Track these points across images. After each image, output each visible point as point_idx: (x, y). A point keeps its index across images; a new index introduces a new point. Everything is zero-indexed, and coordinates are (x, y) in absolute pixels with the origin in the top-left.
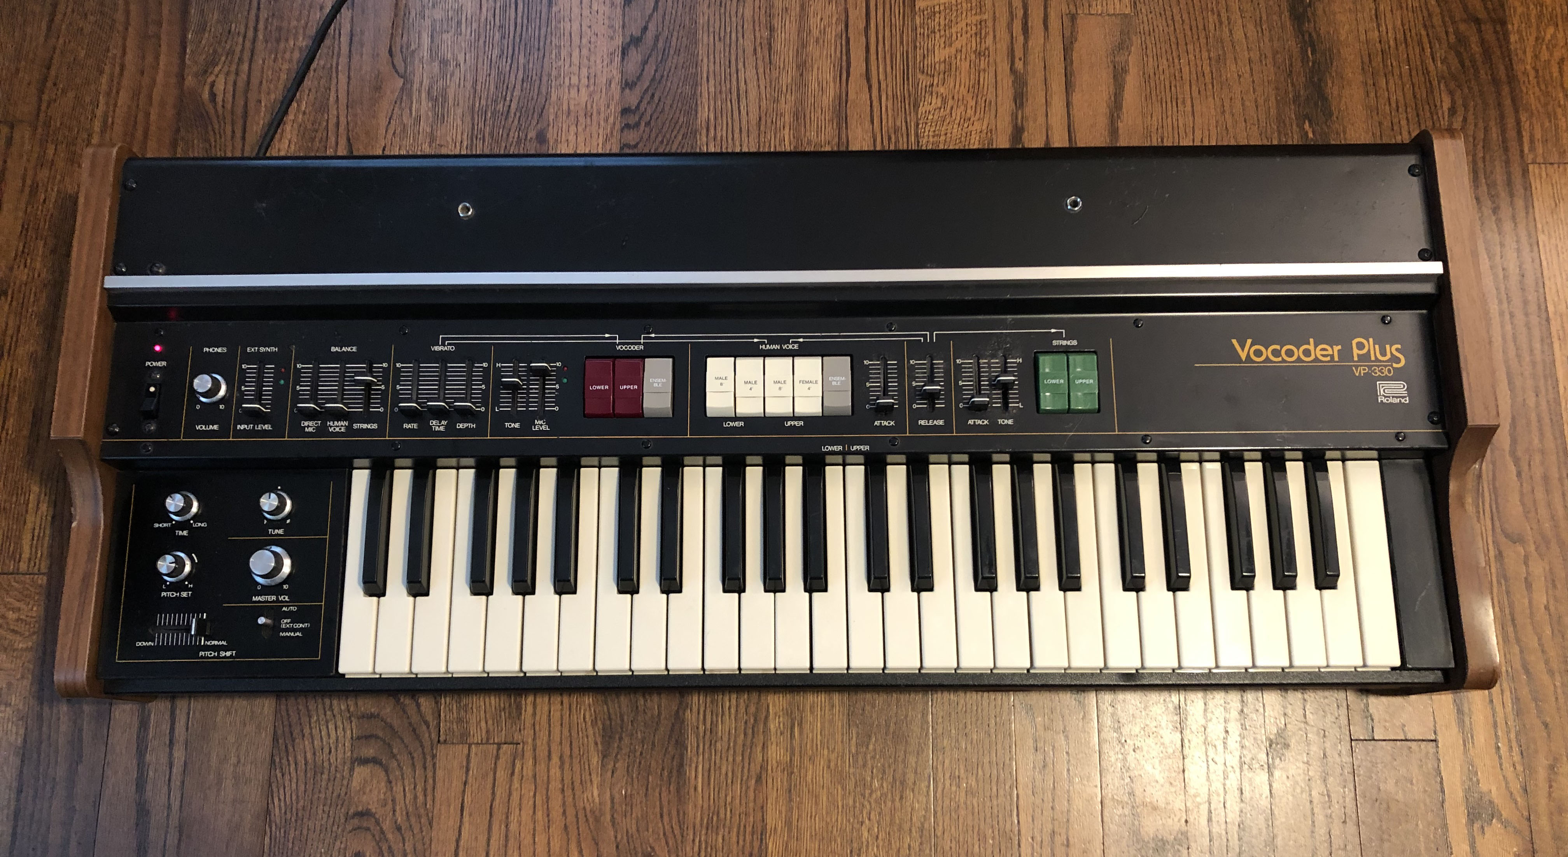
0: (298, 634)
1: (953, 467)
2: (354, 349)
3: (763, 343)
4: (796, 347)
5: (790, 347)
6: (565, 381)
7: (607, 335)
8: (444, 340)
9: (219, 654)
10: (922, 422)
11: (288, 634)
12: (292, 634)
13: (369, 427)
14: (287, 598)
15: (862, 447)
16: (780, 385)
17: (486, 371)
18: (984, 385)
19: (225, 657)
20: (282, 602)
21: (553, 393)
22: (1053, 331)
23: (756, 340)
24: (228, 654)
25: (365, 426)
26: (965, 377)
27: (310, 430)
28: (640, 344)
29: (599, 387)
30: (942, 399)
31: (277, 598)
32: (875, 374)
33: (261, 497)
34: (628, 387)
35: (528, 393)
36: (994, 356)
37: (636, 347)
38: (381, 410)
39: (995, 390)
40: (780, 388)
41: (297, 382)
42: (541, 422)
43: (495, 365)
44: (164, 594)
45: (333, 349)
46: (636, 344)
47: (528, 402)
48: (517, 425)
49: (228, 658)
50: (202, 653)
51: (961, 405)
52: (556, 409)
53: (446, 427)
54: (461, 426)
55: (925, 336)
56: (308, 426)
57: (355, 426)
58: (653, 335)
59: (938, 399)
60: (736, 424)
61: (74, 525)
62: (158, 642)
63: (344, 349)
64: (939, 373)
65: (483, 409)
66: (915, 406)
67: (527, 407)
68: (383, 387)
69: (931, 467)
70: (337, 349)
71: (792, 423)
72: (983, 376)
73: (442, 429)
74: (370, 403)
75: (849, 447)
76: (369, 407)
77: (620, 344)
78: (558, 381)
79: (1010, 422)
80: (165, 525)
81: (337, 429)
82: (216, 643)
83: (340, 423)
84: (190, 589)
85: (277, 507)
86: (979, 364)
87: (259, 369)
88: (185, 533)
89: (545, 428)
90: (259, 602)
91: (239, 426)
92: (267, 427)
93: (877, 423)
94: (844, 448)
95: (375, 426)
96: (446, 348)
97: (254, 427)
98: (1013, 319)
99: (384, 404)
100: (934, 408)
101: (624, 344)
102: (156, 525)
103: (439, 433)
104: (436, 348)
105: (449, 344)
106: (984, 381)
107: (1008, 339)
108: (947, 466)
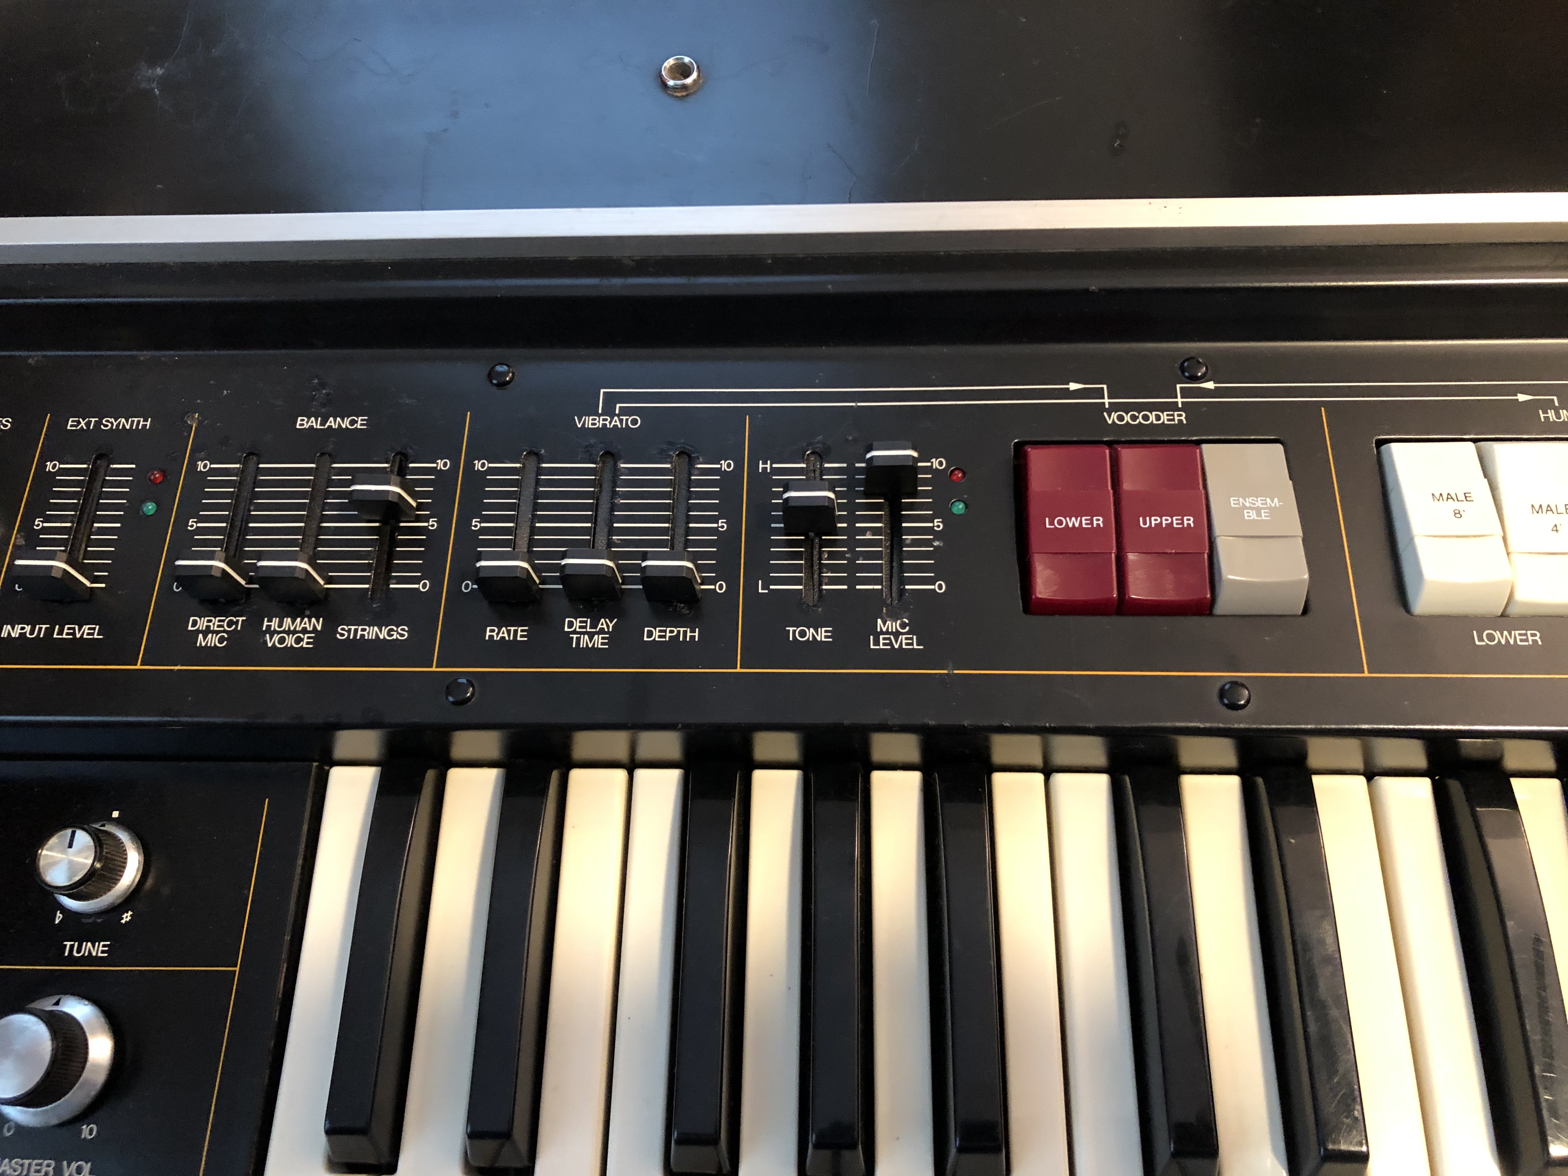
2: (360, 423)
3: (1549, 405)
6: (959, 508)
7: (1073, 386)
8: (611, 400)
13: (383, 634)
17: (730, 481)
21: (928, 543)
25: (371, 632)
27: (213, 640)
28: (1173, 407)
29: (1073, 522)
33: (41, 841)
34: (1165, 521)
35: (852, 543)
37: (1164, 417)
38: (423, 586)
41: (192, 507)
42: (893, 625)
43: (753, 466)
45: (303, 423)
46: (1163, 407)
47: (851, 568)
48: (822, 635)
52: (940, 587)
53: (613, 638)
54: (656, 634)
56: (207, 631)
57: (344, 632)
58: (1210, 385)
60: (1516, 637)
63: (331, 422)
65: (720, 588)
67: (852, 581)
68: (432, 524)
70: (315, 423)
73: (599, 641)
74: (390, 568)
76: (388, 579)
77: (1114, 407)
78: (941, 510)
81: (290, 641)
83: (300, 624)
85: (91, 873)
87: (93, 474)
89: (907, 642)
92: (87, 632)
95: (400, 633)
96: (616, 421)
97: (49, 632)
99: (432, 571)
101: (1127, 408)
103: (590, 656)
104: (590, 422)
105: (624, 412)
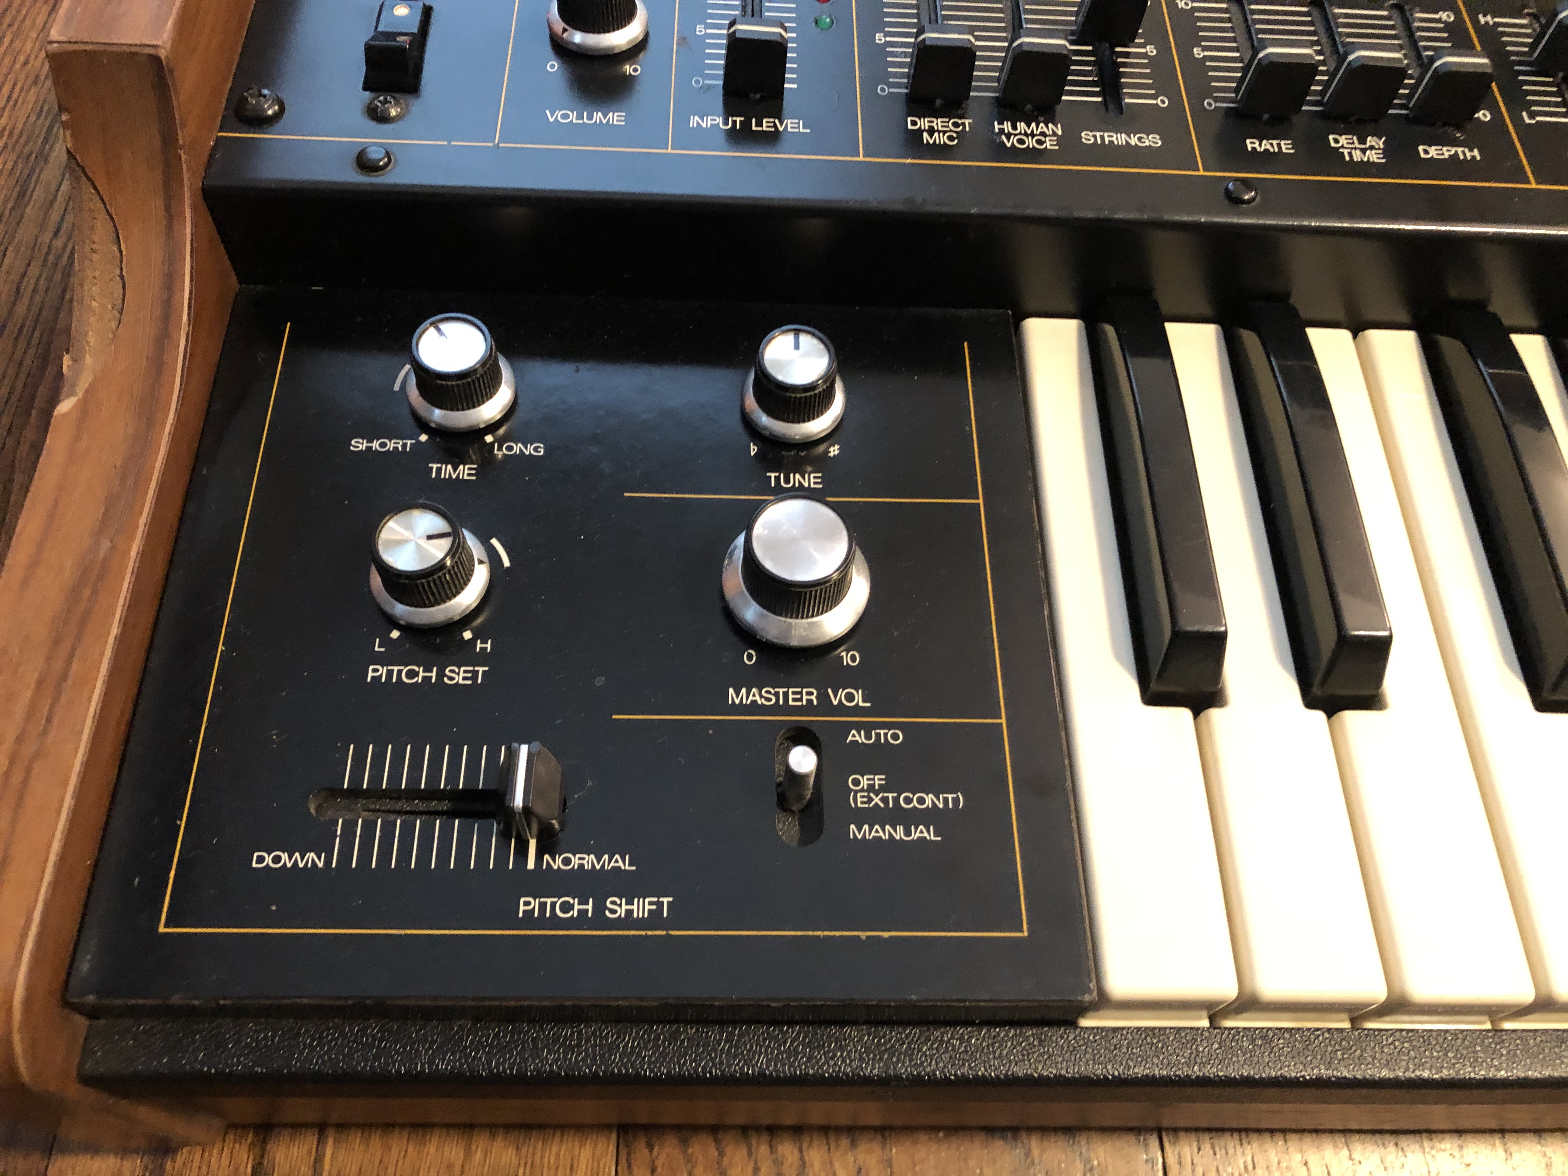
0: (920, 832)
9: (600, 908)
11: (881, 832)
12: (899, 834)
14: (859, 696)
19: (629, 921)
20: (841, 709)
24: (642, 907)
31: (823, 698)
44: (376, 672)
49: (640, 924)
50: (528, 904)
61: (65, 406)
62: (346, 854)
80: (391, 445)
82: (589, 861)
84: (481, 658)
88: (465, 472)
90: (754, 708)
91: (695, 120)
102: (359, 445)
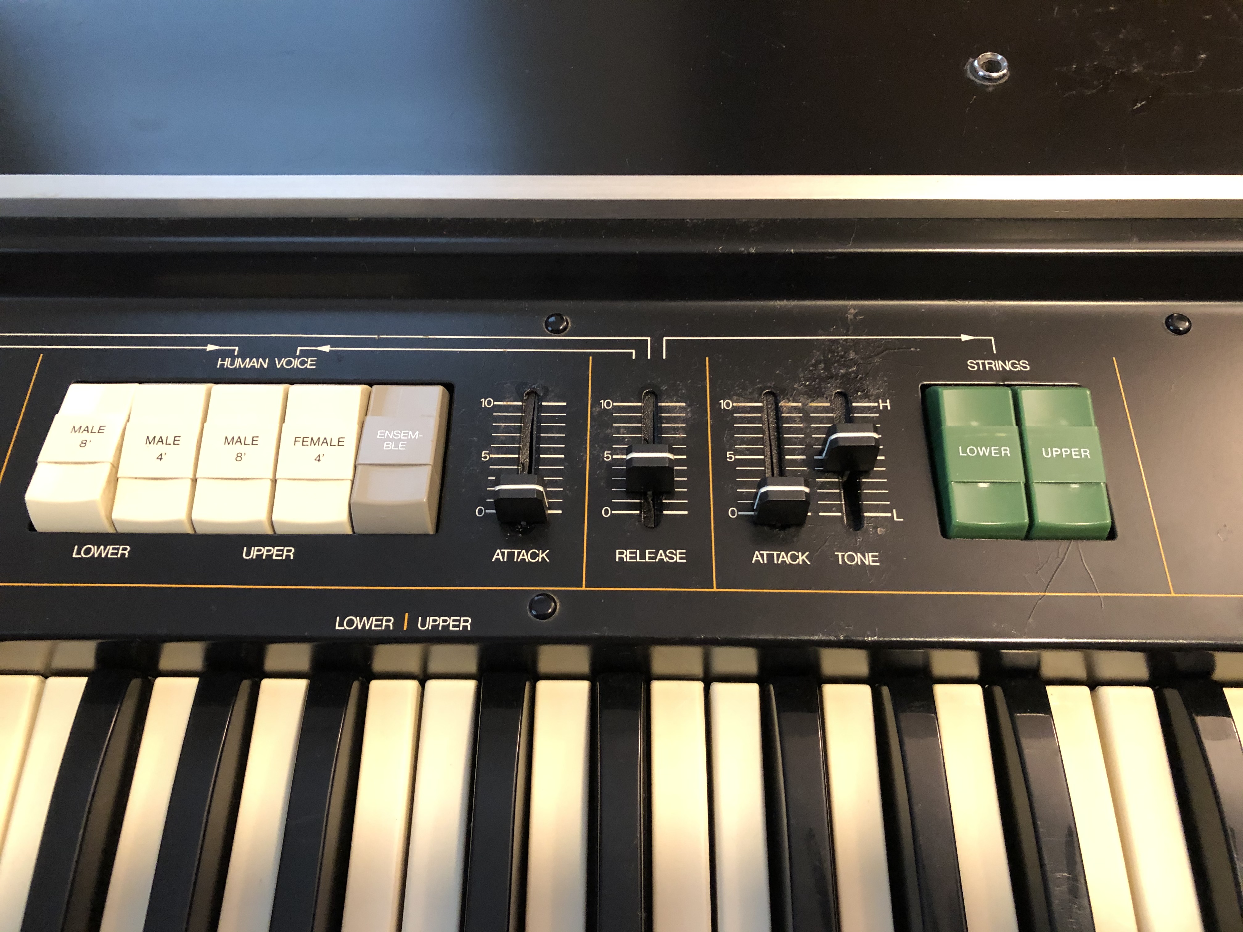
1: (718, 688)
4: (310, 363)
5: (296, 363)
10: (626, 555)
15: (450, 621)
16: (239, 448)
18: (794, 463)
22: (964, 338)
23: (210, 348)
26: (743, 441)
30: (681, 496)
32: (507, 430)
36: (816, 393)
39: (821, 474)
40: (239, 457)
51: (732, 513)
55: (641, 347)
59: (671, 494)
64: (675, 430)
66: (607, 512)
69: (656, 686)
71: (264, 551)
72: (791, 441)
75: (413, 623)
79: (869, 559)
86: (777, 410)
93: (499, 555)
94: (398, 623)
98: (862, 311)
100: (658, 518)
106: (792, 452)
107: (852, 355)
108: (699, 686)
